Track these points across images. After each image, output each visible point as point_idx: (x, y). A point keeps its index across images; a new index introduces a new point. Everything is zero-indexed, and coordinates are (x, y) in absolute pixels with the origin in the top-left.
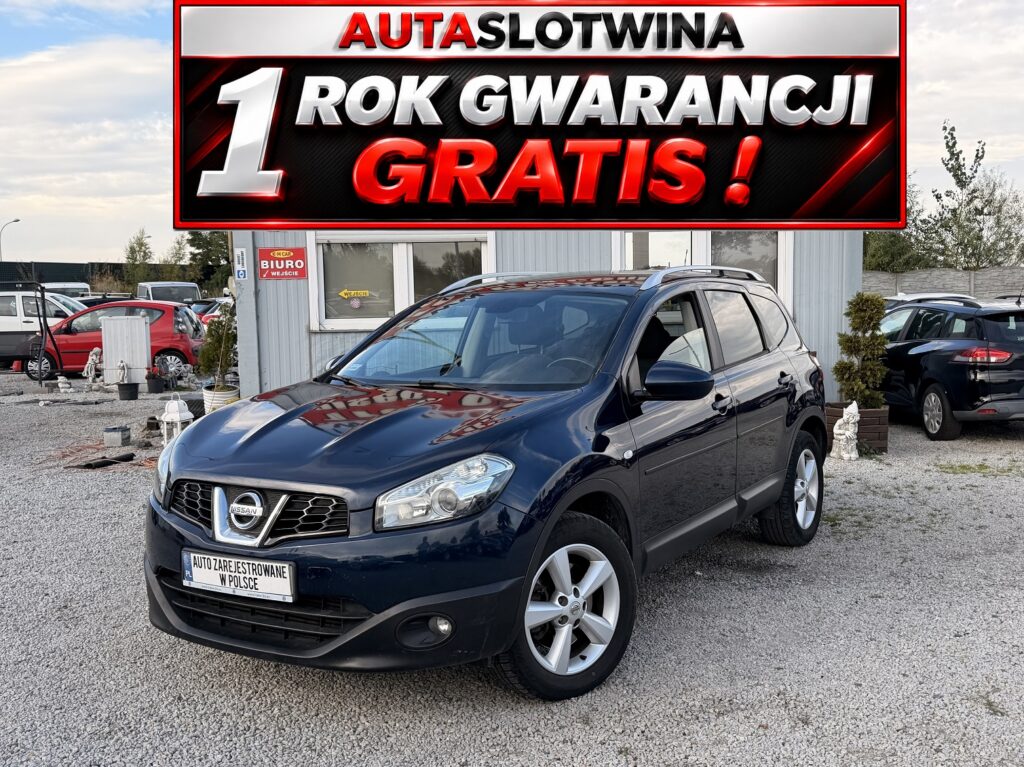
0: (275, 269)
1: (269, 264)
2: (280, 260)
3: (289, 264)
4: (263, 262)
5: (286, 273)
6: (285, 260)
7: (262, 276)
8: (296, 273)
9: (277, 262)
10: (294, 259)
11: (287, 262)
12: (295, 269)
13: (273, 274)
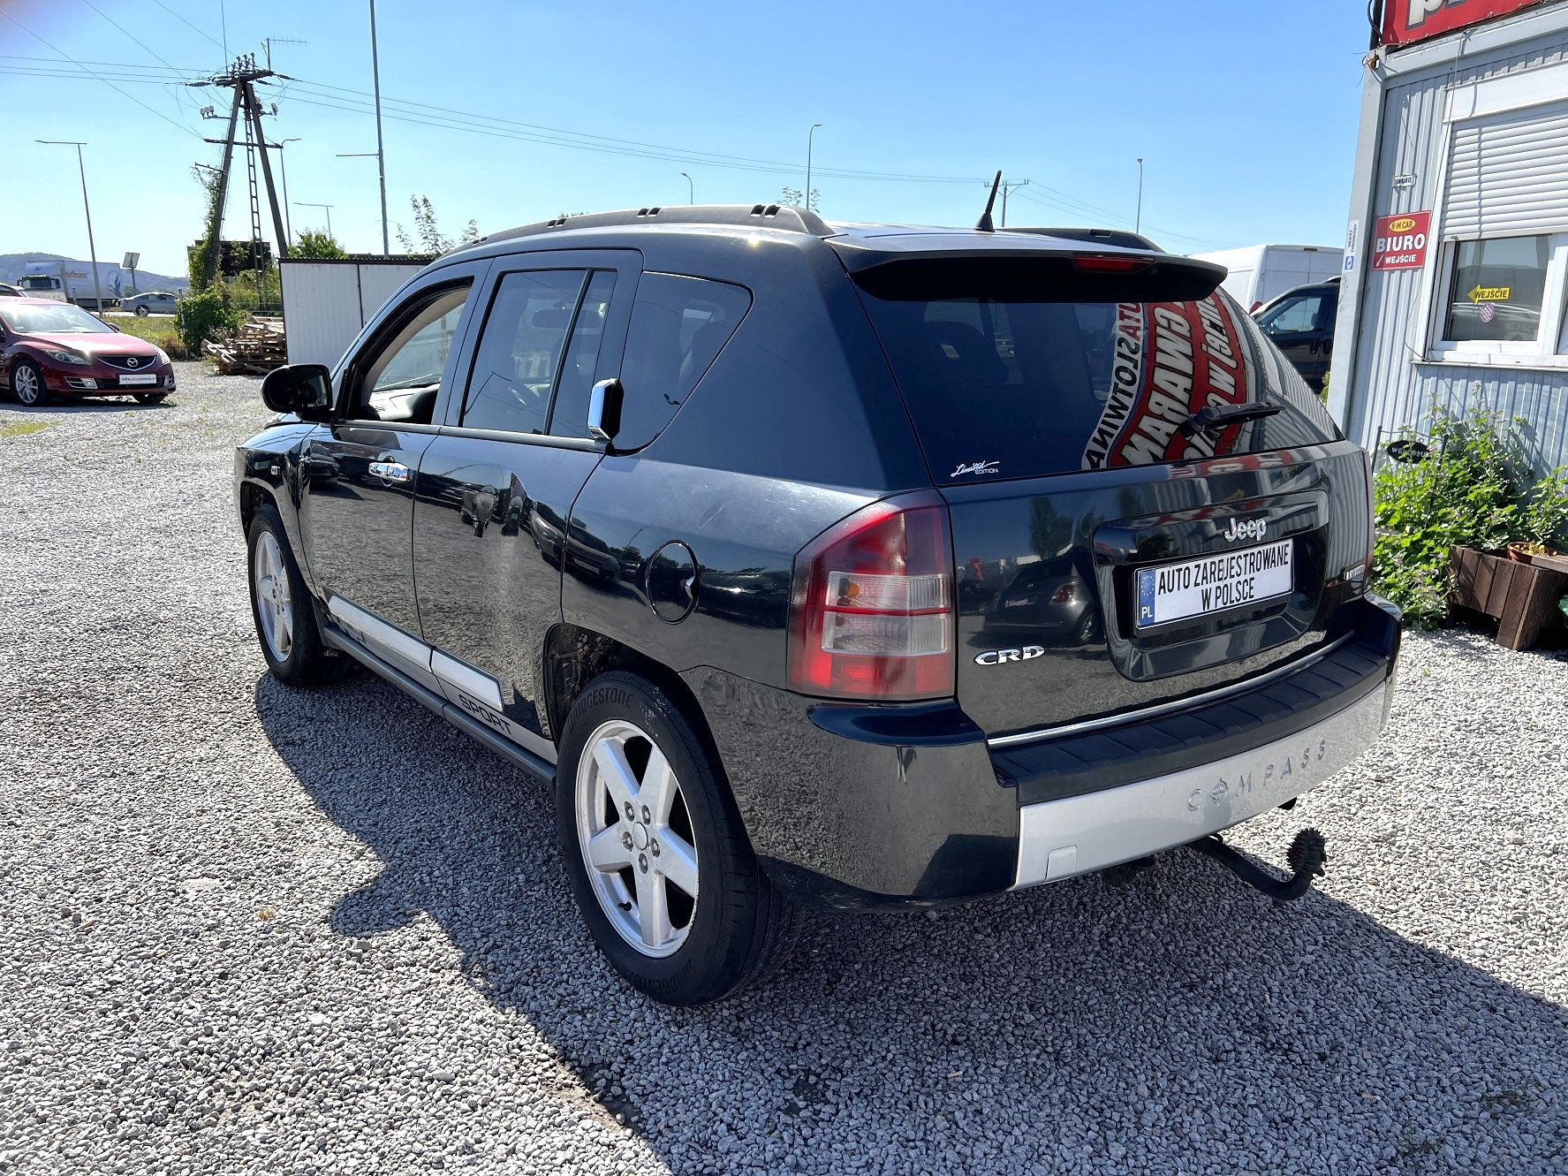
0: (1392, 253)
1: (1386, 244)
2: (1398, 234)
3: (1408, 242)
4: (1379, 240)
5: (1402, 259)
6: (1404, 234)
7: (1375, 267)
8: (1413, 258)
9: (1395, 238)
10: (1414, 232)
11: (1406, 237)
12: (1413, 251)
13: (1388, 260)
